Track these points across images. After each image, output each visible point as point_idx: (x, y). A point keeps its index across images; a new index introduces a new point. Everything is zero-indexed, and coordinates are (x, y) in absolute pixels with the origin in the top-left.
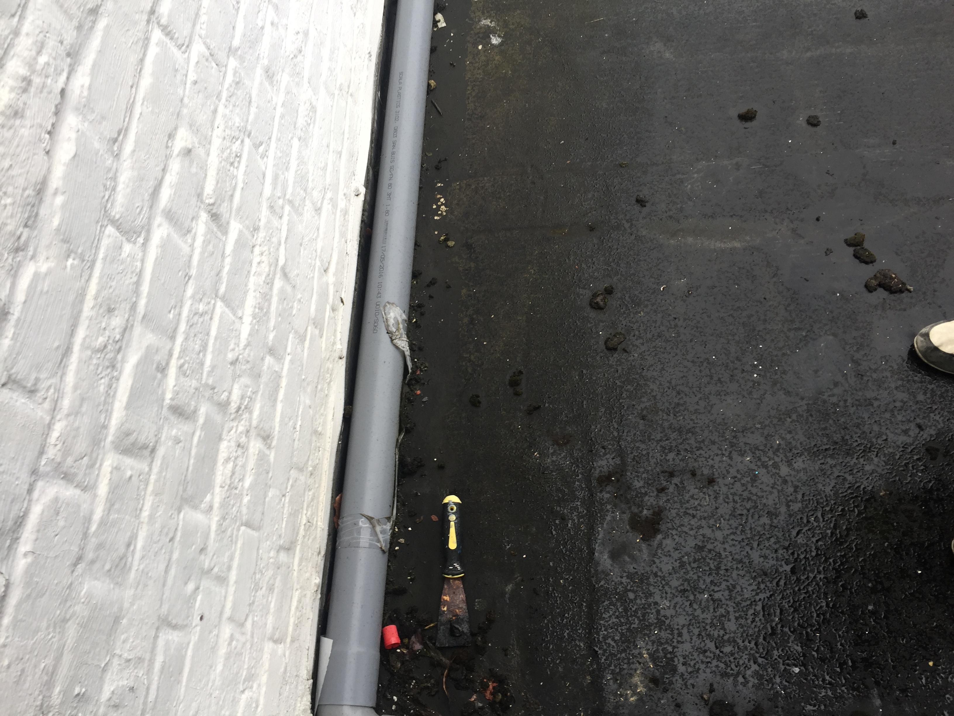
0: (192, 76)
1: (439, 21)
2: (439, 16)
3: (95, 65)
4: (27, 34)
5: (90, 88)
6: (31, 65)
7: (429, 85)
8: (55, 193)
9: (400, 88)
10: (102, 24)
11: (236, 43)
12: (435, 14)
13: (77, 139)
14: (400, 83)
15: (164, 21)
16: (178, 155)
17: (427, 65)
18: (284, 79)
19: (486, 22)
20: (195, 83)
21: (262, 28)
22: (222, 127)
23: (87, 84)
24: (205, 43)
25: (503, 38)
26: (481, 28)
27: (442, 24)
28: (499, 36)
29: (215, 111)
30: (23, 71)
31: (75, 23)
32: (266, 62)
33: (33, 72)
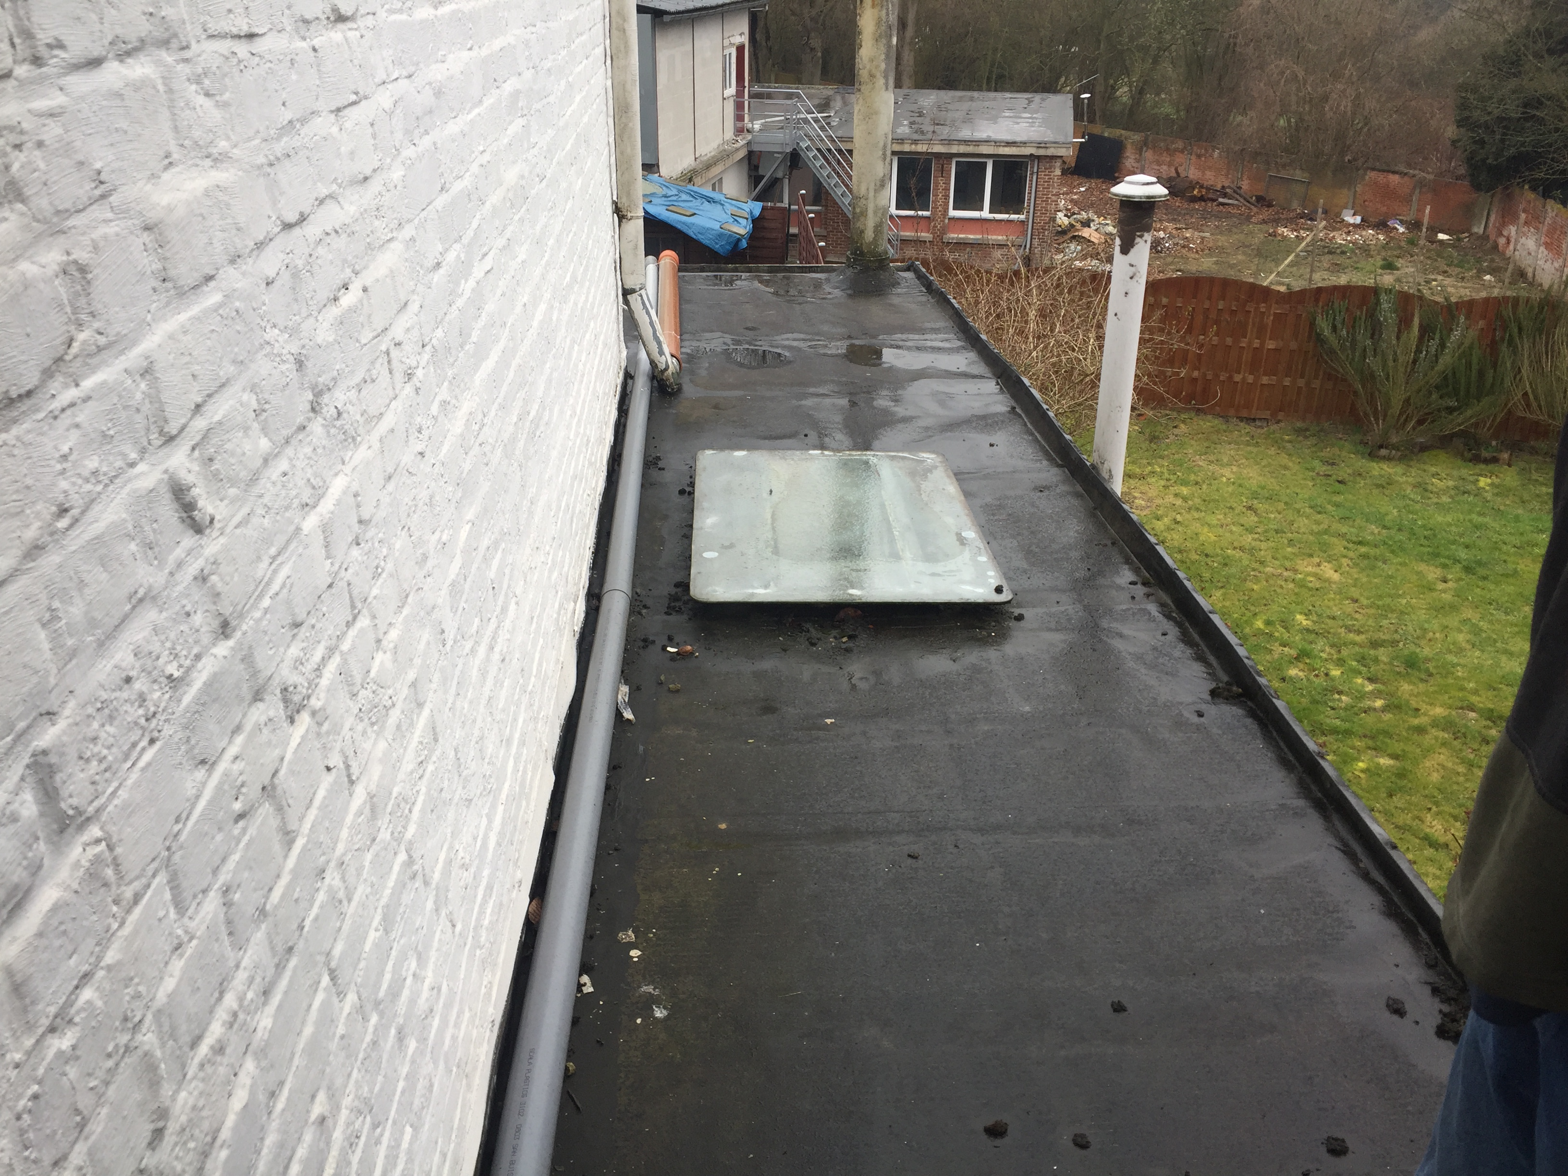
0: (341, 1030)
1: (585, 984)
2: (585, 979)
3: (280, 1007)
4: (245, 968)
5: (270, 1032)
6: (241, 999)
7: (567, 1069)
8: (222, 1146)
9: (529, 1071)
10: (293, 962)
11: (381, 994)
12: (580, 975)
13: (252, 1086)
14: (530, 1063)
15: (333, 965)
16: (313, 1123)
17: (566, 1040)
18: (412, 1045)
19: (650, 989)
20: (342, 1037)
21: (405, 979)
22: (351, 1097)
23: (270, 1026)
24: (358, 992)
25: (670, 1010)
26: (640, 996)
27: (589, 989)
28: (665, 1008)
29: (349, 1075)
30: (235, 1006)
31: (276, 960)
32: (401, 1020)
33: (241, 1006)
